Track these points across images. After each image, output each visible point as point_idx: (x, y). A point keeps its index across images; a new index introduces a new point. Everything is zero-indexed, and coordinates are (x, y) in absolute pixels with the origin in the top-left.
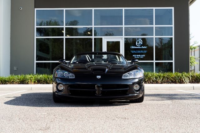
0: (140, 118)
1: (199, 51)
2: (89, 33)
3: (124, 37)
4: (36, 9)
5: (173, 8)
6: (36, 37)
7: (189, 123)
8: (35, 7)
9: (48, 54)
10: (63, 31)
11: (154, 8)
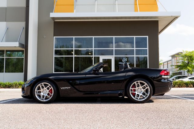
0: (131, 111)
1: (167, 65)
2: (90, 53)
3: (114, 56)
4: (54, 37)
5: (147, 37)
6: (54, 56)
7: (167, 115)
8: (54, 36)
9: (62, 67)
10: (72, 52)
11: (135, 37)
